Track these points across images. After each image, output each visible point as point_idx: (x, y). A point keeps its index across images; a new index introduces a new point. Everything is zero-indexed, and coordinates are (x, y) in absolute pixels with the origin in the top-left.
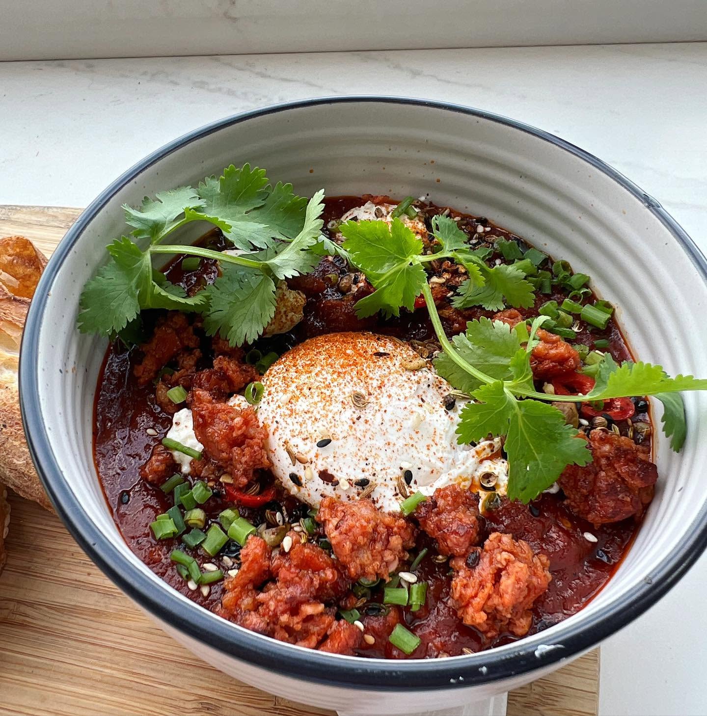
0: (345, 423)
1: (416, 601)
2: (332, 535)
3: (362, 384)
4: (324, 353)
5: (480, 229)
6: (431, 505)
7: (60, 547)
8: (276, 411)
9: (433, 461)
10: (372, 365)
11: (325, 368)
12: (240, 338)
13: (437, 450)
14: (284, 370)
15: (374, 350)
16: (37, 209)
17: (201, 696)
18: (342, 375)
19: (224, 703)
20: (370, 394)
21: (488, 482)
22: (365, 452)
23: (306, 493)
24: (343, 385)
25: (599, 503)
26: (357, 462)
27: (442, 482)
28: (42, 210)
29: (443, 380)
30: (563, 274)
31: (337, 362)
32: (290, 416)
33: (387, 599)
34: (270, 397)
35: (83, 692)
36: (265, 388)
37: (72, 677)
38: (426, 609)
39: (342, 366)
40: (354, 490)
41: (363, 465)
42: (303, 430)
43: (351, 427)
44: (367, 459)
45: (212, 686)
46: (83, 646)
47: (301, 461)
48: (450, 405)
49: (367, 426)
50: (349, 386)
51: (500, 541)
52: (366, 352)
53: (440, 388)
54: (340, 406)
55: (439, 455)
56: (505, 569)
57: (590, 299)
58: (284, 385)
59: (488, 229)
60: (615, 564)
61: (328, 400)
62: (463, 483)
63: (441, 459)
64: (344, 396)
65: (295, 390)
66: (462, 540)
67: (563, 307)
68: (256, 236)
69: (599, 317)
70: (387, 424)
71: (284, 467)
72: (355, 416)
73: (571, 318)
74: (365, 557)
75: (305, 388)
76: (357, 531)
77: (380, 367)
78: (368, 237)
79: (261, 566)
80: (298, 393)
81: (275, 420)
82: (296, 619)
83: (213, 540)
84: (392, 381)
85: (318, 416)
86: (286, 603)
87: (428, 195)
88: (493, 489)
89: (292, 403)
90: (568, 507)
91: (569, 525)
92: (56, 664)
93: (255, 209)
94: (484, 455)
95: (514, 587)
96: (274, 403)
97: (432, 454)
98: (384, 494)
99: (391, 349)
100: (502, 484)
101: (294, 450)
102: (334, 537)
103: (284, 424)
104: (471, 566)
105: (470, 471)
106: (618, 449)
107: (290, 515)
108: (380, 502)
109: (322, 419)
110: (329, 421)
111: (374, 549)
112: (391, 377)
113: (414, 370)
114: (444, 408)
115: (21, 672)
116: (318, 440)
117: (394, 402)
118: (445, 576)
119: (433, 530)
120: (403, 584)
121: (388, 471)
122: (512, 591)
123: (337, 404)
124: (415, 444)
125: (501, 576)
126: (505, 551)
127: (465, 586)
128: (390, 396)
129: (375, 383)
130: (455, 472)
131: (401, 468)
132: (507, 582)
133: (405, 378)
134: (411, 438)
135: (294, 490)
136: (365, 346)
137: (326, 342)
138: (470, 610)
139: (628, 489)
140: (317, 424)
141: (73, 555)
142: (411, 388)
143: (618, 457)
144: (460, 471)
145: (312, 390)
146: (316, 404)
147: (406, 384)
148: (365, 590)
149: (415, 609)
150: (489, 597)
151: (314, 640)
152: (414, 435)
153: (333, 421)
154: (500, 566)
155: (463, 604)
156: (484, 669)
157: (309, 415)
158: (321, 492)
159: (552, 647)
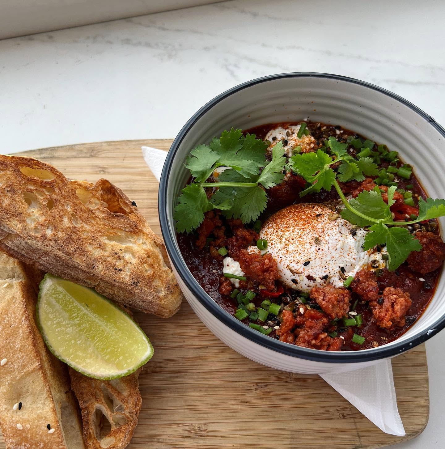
0: (313, 253)
1: (360, 323)
2: (323, 304)
3: (315, 232)
4: (291, 219)
5: (338, 132)
6: (357, 281)
7: (165, 332)
8: (279, 252)
9: (352, 260)
10: (317, 222)
11: (295, 227)
12: (248, 219)
13: (352, 255)
14: (275, 231)
15: (314, 214)
16: (68, 148)
17: (257, 383)
18: (305, 230)
19: (268, 384)
20: (320, 236)
21: (375, 264)
22: (324, 264)
23: (300, 286)
24: (307, 234)
25: (425, 264)
26: (321, 269)
27: (357, 269)
28: (72, 147)
29: (347, 221)
30: (385, 153)
31: (300, 223)
32: (287, 254)
33: (347, 324)
34: (273, 246)
35: (202, 394)
36: (268, 241)
37: (196, 389)
38: (363, 325)
39: (303, 225)
40: (323, 281)
41: (324, 269)
42: (295, 259)
43: (316, 253)
44: (326, 267)
45: (260, 378)
46: (194, 374)
47: (297, 273)
48: (354, 233)
49: (323, 252)
50: (310, 234)
51: (390, 290)
52: (311, 215)
53: (347, 225)
54: (309, 245)
55: (354, 257)
56: (395, 302)
57: (400, 164)
58: (278, 239)
59: (342, 131)
60: (434, 288)
61: (303, 243)
62: (365, 267)
63: (354, 259)
64: (309, 240)
65: (286, 241)
66: (375, 293)
67: (388, 170)
68: (250, 169)
69: (407, 173)
70: (331, 248)
71: (288, 277)
72: (317, 248)
73: (393, 176)
74: (337, 310)
75: (290, 239)
76: (333, 300)
77: (320, 222)
78: (306, 160)
79: (294, 322)
80: (287, 242)
81: (279, 257)
82: (318, 341)
83: (262, 315)
84: (327, 227)
85: (301, 252)
86: (313, 336)
87: (308, 117)
88: (378, 267)
89: (286, 248)
90: (410, 268)
91: (412, 276)
92: (185, 385)
93: (239, 150)
94: (370, 252)
95: (401, 309)
96: (276, 248)
97: (350, 257)
98: (335, 280)
99: (321, 211)
100: (381, 264)
101: (293, 269)
102: (324, 304)
103: (285, 258)
104: (381, 303)
105: (367, 261)
106: (430, 240)
107: (292, 297)
108: (334, 284)
109: (303, 252)
110: (306, 253)
111: (340, 305)
112: (326, 226)
113: (335, 220)
114: (351, 236)
115: (170, 392)
116: (303, 263)
117: (331, 238)
118: (367, 309)
119: (361, 291)
120: (351, 317)
121: (335, 269)
122: (401, 310)
123: (307, 244)
124: (343, 255)
125: (394, 305)
126: (394, 294)
127: (380, 312)
128: (328, 235)
129: (321, 231)
130: (361, 263)
131: (339, 267)
132: (397, 307)
133: (332, 225)
134: (341, 252)
135: (294, 286)
136: (309, 212)
137: (289, 213)
138: (385, 322)
139: (436, 256)
140: (301, 255)
141: (172, 334)
142: (336, 229)
143: (430, 243)
144: (363, 262)
145: (294, 240)
146: (298, 246)
147: (333, 228)
148: (335, 323)
149: (359, 326)
150: (391, 315)
151: (326, 347)
152: (342, 251)
153: (308, 253)
154: (393, 301)
155: (380, 320)
156: (411, 344)
157: (297, 252)
158: (308, 285)
159: (433, 330)
